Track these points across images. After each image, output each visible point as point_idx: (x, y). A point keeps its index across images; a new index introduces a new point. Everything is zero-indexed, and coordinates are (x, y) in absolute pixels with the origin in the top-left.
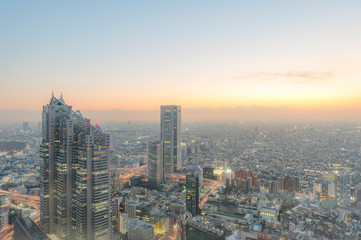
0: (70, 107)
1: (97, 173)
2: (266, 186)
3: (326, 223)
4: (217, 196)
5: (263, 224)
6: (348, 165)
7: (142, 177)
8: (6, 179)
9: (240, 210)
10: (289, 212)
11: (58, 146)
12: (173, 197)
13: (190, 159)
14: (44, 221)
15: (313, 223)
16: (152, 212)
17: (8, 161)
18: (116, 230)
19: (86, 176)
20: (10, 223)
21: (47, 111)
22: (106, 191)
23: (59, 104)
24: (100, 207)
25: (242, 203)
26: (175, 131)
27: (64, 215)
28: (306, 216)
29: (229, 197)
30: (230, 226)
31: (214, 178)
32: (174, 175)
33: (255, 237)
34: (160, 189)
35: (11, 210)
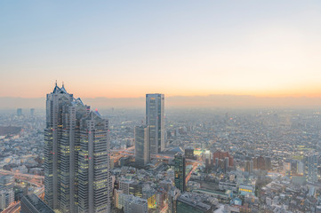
0: (72, 95)
1: (98, 154)
2: (241, 165)
3: (298, 197)
4: (199, 175)
5: (242, 199)
6: (311, 147)
7: (130, 158)
8: (7, 160)
9: (220, 187)
10: (264, 188)
11: (61, 130)
12: (160, 175)
13: (171, 142)
14: (48, 197)
15: (287, 197)
16: (144, 189)
17: (6, 144)
18: (113, 205)
19: (87, 157)
20: (16, 200)
21: (51, 98)
22: (106, 170)
23: (62, 92)
24: (100, 184)
25: (221, 180)
26: (159, 116)
27: (67, 193)
28: (280, 191)
29: (210, 175)
30: (215, 201)
31: (195, 158)
32: (158, 156)
33: (237, 210)
34: (147, 168)
35: (15, 187)
